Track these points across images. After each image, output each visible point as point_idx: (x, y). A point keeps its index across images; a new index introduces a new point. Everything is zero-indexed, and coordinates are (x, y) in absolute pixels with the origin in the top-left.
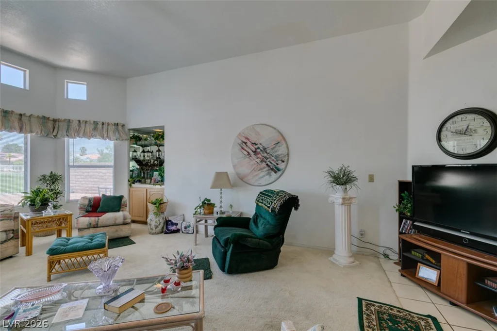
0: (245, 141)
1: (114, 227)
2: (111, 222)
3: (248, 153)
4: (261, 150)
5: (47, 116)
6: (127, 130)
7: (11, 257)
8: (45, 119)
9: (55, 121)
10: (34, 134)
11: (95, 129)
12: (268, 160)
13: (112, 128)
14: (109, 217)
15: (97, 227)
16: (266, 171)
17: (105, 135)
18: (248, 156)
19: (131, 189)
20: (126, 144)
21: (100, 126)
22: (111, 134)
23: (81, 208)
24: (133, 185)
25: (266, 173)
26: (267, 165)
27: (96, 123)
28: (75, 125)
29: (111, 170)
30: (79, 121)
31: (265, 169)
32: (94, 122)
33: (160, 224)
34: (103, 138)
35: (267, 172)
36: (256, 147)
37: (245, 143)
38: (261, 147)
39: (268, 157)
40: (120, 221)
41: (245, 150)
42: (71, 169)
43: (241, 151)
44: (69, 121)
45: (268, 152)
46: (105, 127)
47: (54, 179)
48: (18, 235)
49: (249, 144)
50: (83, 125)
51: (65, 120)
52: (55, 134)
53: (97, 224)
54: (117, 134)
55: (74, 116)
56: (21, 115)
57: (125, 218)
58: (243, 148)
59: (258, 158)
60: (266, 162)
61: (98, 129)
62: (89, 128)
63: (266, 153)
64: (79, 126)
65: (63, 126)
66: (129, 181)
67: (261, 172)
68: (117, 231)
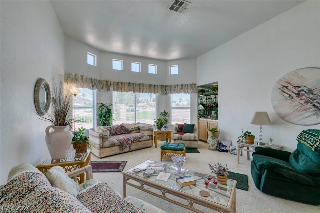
0: (286, 85)
1: (190, 141)
2: (188, 138)
3: (290, 95)
4: (306, 92)
5: (163, 85)
6: (197, 87)
7: (151, 147)
8: (162, 86)
9: (166, 86)
10: (158, 93)
11: (182, 88)
12: (315, 101)
13: (189, 87)
14: (187, 135)
15: (182, 140)
16: (312, 111)
17: (186, 91)
18: (289, 98)
19: (199, 121)
20: (196, 95)
21: (184, 86)
22: (189, 90)
23: (175, 129)
24: (200, 119)
25: (312, 113)
26: (314, 105)
27: (182, 85)
28: (173, 87)
29: (189, 110)
30: (175, 85)
31: (311, 110)
32: (181, 84)
33: (215, 144)
34: (185, 92)
35: (314, 112)
36: (299, 89)
37: (286, 87)
38: (305, 89)
39: (315, 98)
40: (192, 138)
41: (287, 93)
42: (172, 109)
43: (282, 94)
44: (171, 86)
45: (315, 93)
46: (186, 86)
47: (165, 114)
48: (153, 138)
49: (290, 87)
50: (176, 87)
51: (169, 85)
52: (166, 92)
53: (181, 138)
54: (192, 90)
55: (173, 83)
56: (154, 85)
57: (195, 137)
58: (283, 92)
59: (301, 100)
60: (311, 103)
61: (183, 88)
62: (179, 88)
63: (313, 94)
64: (175, 88)
65: (169, 88)
66: (198, 116)
67: (306, 112)
68: (191, 144)
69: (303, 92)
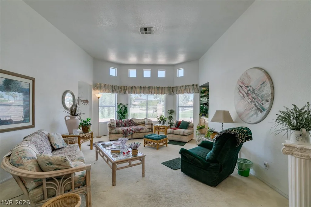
0: (242, 86)
1: (180, 136)
2: (178, 133)
3: (243, 94)
5: (170, 86)
6: (198, 87)
8: (169, 87)
9: (173, 88)
10: (166, 94)
11: (185, 89)
12: (256, 100)
13: (192, 87)
17: (189, 91)
18: (243, 97)
19: (200, 119)
20: (198, 95)
21: (187, 87)
22: (191, 91)
24: (201, 117)
26: (255, 104)
27: (186, 86)
28: (179, 88)
30: (180, 86)
32: (185, 86)
34: (188, 93)
36: (248, 89)
38: (251, 89)
39: (256, 97)
40: (182, 133)
41: (242, 93)
42: (179, 108)
43: (239, 94)
44: (177, 87)
46: (189, 87)
50: (181, 88)
51: (176, 87)
52: (173, 93)
53: (173, 133)
54: (193, 90)
55: (178, 84)
56: (162, 88)
57: (184, 133)
58: (240, 91)
59: (249, 99)
61: (186, 89)
64: (180, 89)
65: (175, 89)
66: (200, 115)
68: (181, 138)
69: (250, 92)
